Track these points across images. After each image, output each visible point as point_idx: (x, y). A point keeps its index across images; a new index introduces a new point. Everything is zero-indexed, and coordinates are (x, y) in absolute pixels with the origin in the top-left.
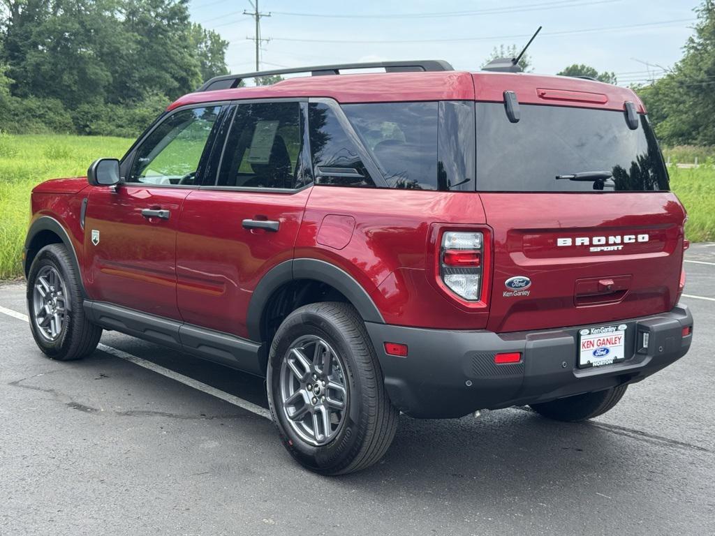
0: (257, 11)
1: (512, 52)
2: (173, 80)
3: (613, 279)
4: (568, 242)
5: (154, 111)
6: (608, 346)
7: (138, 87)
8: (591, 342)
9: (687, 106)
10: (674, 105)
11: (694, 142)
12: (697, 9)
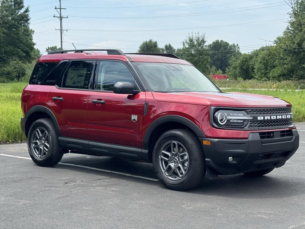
0: (61, 15)
1: (197, 35)
2: (22, 52)
5: (14, 69)
7: (4, 56)
9: (288, 61)
10: (281, 61)
11: (291, 78)
12: (289, 13)
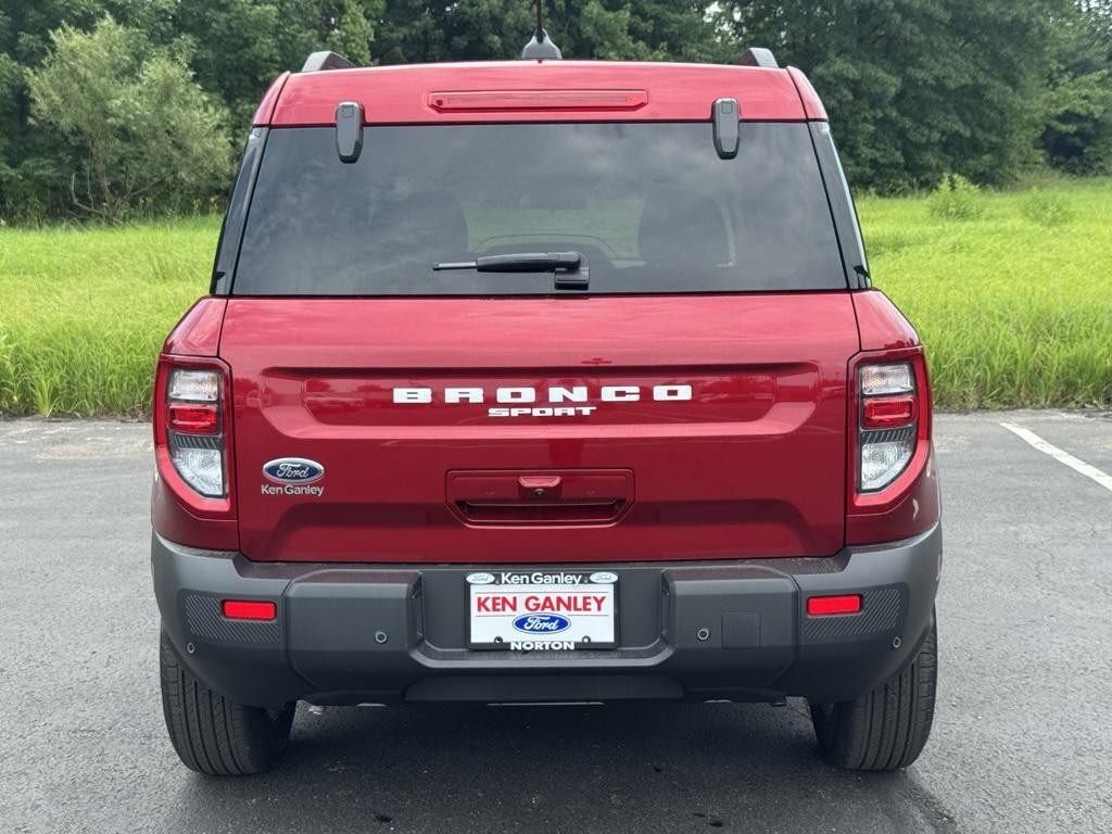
3: (560, 475)
4: (424, 395)
6: (563, 613)
8: (505, 600)
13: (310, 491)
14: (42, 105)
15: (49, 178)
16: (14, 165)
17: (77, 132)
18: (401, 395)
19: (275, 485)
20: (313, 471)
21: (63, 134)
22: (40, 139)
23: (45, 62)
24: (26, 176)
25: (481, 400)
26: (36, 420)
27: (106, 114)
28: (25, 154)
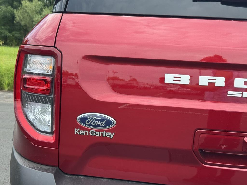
4: (185, 79)
13: (105, 134)
14: (18, 19)
15: (18, 36)
16: (10, 32)
17: (26, 26)
18: (169, 78)
19: (84, 129)
20: (109, 123)
21: (22, 27)
22: (17, 27)
23: (19, 8)
24: (13, 35)
25: (223, 85)
26: (3, 91)
27: (33, 22)
28: (13, 30)
